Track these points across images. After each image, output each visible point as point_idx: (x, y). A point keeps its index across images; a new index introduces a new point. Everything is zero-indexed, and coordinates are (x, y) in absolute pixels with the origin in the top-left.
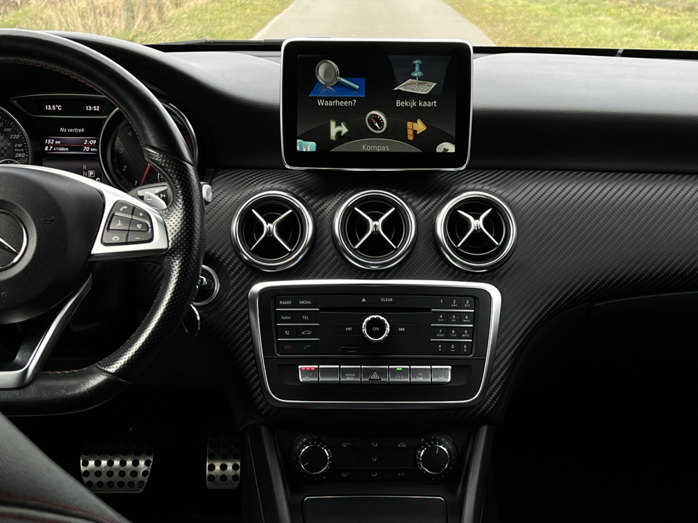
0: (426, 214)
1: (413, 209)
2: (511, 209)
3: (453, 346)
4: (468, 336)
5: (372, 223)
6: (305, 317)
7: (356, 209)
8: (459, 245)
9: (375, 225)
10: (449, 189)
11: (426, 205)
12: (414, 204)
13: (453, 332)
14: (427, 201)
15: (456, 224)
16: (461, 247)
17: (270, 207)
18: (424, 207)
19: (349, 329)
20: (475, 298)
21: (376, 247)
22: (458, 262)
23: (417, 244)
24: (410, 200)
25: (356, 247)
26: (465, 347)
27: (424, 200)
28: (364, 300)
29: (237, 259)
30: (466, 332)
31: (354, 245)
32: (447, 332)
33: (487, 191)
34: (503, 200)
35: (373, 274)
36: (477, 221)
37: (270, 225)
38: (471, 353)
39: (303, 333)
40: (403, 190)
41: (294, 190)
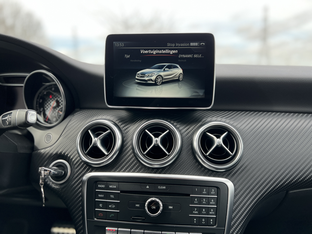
0: (187, 134)
1: (180, 131)
2: (239, 133)
3: (203, 220)
4: (213, 213)
5: (154, 139)
6: (112, 196)
7: (146, 130)
8: (207, 154)
9: (157, 141)
10: (202, 120)
11: (188, 129)
12: (181, 128)
13: (204, 210)
14: (188, 127)
15: (206, 141)
16: (209, 155)
17: (98, 129)
18: (186, 130)
19: (138, 205)
20: (218, 188)
21: (156, 154)
22: (207, 165)
23: (182, 152)
24: (178, 126)
25: (145, 153)
26: (211, 220)
27: (187, 126)
28: (148, 187)
29: (79, 158)
30: (212, 210)
31: (144, 152)
32: (200, 210)
33: (224, 122)
34: (234, 127)
35: (155, 170)
36: (218, 140)
37: (96, 139)
38: (215, 225)
39: (110, 206)
40: (175, 121)
41: (114, 119)
